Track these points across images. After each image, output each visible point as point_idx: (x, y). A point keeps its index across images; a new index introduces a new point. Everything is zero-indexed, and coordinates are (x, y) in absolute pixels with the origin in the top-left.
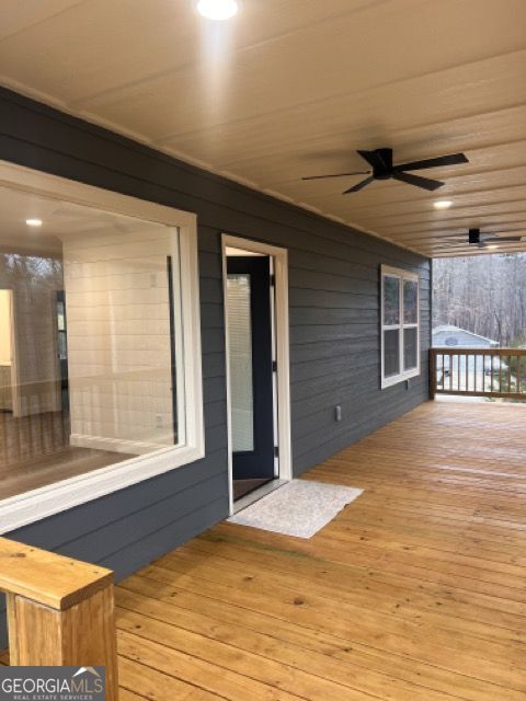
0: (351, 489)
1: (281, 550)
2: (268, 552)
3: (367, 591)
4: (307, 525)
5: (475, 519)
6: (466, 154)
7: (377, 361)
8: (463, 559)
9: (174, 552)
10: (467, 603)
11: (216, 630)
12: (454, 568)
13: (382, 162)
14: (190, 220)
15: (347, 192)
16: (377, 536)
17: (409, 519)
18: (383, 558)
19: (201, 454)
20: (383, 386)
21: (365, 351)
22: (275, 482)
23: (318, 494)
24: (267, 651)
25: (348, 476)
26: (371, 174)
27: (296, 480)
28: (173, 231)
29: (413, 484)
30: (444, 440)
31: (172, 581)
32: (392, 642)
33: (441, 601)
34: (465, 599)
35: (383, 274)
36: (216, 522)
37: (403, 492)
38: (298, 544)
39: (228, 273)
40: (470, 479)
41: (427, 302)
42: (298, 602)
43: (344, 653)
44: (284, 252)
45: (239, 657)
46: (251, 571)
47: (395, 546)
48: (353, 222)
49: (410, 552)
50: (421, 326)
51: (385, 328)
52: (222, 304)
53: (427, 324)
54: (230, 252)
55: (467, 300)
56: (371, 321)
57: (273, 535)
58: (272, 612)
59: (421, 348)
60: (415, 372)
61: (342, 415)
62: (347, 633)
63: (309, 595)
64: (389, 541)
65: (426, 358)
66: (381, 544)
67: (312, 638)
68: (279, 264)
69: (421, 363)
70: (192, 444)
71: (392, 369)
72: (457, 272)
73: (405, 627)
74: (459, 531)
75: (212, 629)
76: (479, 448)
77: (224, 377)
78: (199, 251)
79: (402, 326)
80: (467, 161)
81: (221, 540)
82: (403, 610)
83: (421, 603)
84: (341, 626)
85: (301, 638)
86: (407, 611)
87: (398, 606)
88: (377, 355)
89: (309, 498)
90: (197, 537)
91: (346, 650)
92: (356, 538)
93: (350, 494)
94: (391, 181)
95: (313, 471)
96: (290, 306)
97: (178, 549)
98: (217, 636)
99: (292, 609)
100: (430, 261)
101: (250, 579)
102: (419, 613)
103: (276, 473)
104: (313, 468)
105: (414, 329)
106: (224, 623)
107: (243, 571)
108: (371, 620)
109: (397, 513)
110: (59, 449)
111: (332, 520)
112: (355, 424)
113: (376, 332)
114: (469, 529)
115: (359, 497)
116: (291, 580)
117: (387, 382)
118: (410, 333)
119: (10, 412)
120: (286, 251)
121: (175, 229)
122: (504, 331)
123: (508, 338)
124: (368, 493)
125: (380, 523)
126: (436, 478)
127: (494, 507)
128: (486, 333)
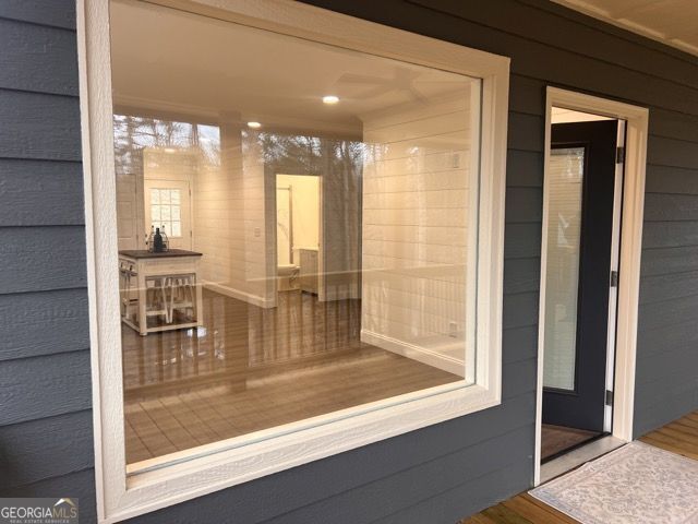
14: (499, 67)
19: (497, 400)
22: (605, 440)
28: (475, 85)
39: (553, 147)
44: (645, 112)
52: (540, 189)
68: (632, 132)
70: (483, 382)
78: (511, 112)
103: (607, 427)
119: (315, 295)
120: (647, 110)
121: (478, 81)
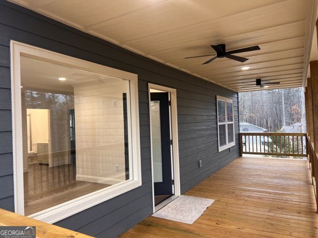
0: (209, 200)
1: (179, 230)
2: (173, 231)
4: (190, 218)
5: (270, 214)
6: (259, 46)
7: (216, 139)
9: (128, 231)
13: (221, 50)
14: (134, 77)
15: (205, 63)
16: (224, 223)
17: (238, 214)
18: (228, 233)
19: (140, 184)
20: (220, 151)
21: (211, 135)
22: (173, 196)
23: (193, 202)
25: (206, 193)
26: (216, 55)
27: (183, 196)
28: (127, 82)
29: (237, 197)
30: (250, 175)
35: (218, 100)
36: (147, 216)
37: (232, 201)
38: (187, 227)
39: (151, 100)
40: (264, 194)
41: (237, 112)
47: (233, 227)
48: (205, 77)
49: (240, 230)
50: (235, 123)
51: (219, 124)
52: (149, 114)
53: (237, 122)
54: (152, 91)
55: (251, 111)
56: (213, 121)
57: (174, 223)
59: (235, 133)
60: (233, 144)
61: (202, 165)
64: (230, 225)
65: (238, 138)
66: (226, 227)
68: (172, 96)
69: (236, 140)
70: (136, 179)
71: (223, 143)
72: (246, 98)
74: (263, 220)
76: (266, 179)
77: (150, 147)
78: (139, 91)
79: (227, 123)
80: (259, 49)
81: (150, 225)
88: (216, 136)
89: (190, 204)
90: (139, 223)
92: (214, 223)
93: (209, 202)
94: (225, 58)
95: (190, 191)
96: (178, 115)
97: (130, 230)
100: (237, 93)
103: (173, 193)
105: (232, 124)
109: (232, 211)
110: (72, 182)
111: (202, 215)
112: (208, 169)
113: (215, 126)
114: (268, 219)
115: (213, 203)
117: (221, 149)
118: (230, 126)
119: (48, 165)
120: (175, 90)
121: (128, 81)
122: (269, 124)
123: (271, 127)
124: (217, 201)
125: (225, 216)
126: (248, 194)
127: (278, 208)
128: (261, 125)
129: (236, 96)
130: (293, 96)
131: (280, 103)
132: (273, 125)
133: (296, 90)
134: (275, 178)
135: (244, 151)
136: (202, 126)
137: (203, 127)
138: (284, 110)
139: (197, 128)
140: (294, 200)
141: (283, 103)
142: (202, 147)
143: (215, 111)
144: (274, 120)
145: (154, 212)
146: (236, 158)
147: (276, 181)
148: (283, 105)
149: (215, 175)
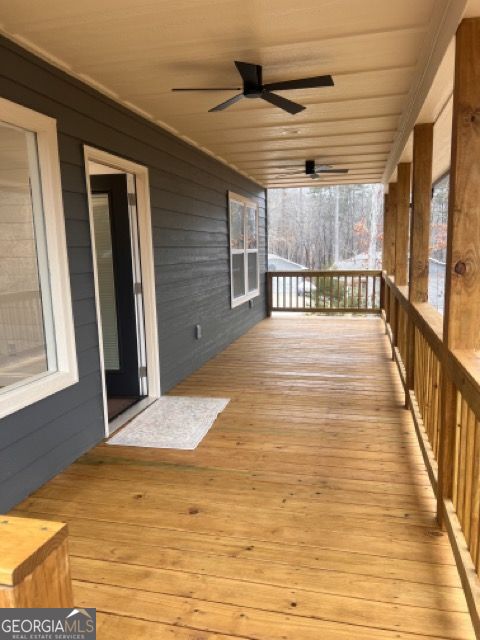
0: (219, 400)
1: (165, 464)
2: (152, 468)
3: (254, 492)
4: (189, 438)
5: (330, 416)
7: (227, 283)
8: (328, 452)
9: (53, 481)
10: (340, 489)
11: (116, 552)
12: (324, 461)
15: (212, 110)
16: (251, 440)
17: (275, 422)
18: (261, 458)
19: (75, 379)
20: (234, 306)
21: (218, 273)
22: (145, 400)
23: (190, 407)
24: (174, 563)
26: (241, 91)
27: (165, 398)
29: (270, 391)
31: (59, 511)
32: (287, 534)
33: (320, 490)
34: (340, 485)
35: (231, 201)
36: (93, 445)
38: (180, 456)
41: (264, 230)
42: (193, 512)
43: (248, 552)
45: (147, 575)
46: (141, 488)
47: (268, 447)
49: (281, 450)
50: (260, 252)
51: (234, 251)
53: (264, 249)
54: (93, 169)
55: (281, 231)
56: (221, 245)
57: (153, 451)
58: (169, 525)
59: (260, 271)
60: (256, 293)
61: (202, 333)
62: (246, 533)
63: (202, 503)
64: (263, 443)
65: (263, 281)
66: (257, 447)
67: (213, 544)
68: (140, 183)
69: (261, 284)
70: (63, 369)
71: (240, 291)
73: (295, 519)
74: (319, 427)
75: (112, 552)
76: (317, 356)
77: (94, 298)
79: (246, 251)
80: (332, 84)
81: (101, 463)
82: (289, 503)
83: (303, 495)
84: (239, 527)
85: (206, 546)
86: (293, 504)
87: (284, 501)
88: (227, 277)
90: (76, 462)
91: (249, 549)
92: (233, 444)
93: (219, 404)
95: (179, 387)
97: (57, 477)
98: (119, 558)
99: (188, 519)
100: (266, 191)
101: (140, 496)
102: (304, 504)
103: (144, 392)
104: (179, 384)
105: (255, 254)
106: (124, 544)
107: (131, 490)
108: (264, 517)
109: (263, 417)
111: (210, 431)
112: (212, 341)
113: (226, 256)
114: (326, 424)
115: (228, 406)
116: (182, 492)
117: (236, 302)
118: (252, 256)
120: (147, 169)
122: (311, 259)
123: (314, 263)
124: (234, 402)
125: (251, 428)
126: (288, 383)
127: (342, 404)
128: (297, 260)
129: (262, 195)
130: (353, 205)
131: (331, 218)
132: (316, 259)
133: (360, 195)
134: (332, 351)
135: (275, 305)
136: (200, 255)
137: (205, 258)
138: (337, 231)
139: (192, 259)
140: (367, 388)
141: (337, 218)
142: (201, 299)
143: (225, 223)
144: (320, 251)
145: (107, 434)
146: (260, 321)
147: (334, 357)
148: (337, 222)
149: (223, 353)
